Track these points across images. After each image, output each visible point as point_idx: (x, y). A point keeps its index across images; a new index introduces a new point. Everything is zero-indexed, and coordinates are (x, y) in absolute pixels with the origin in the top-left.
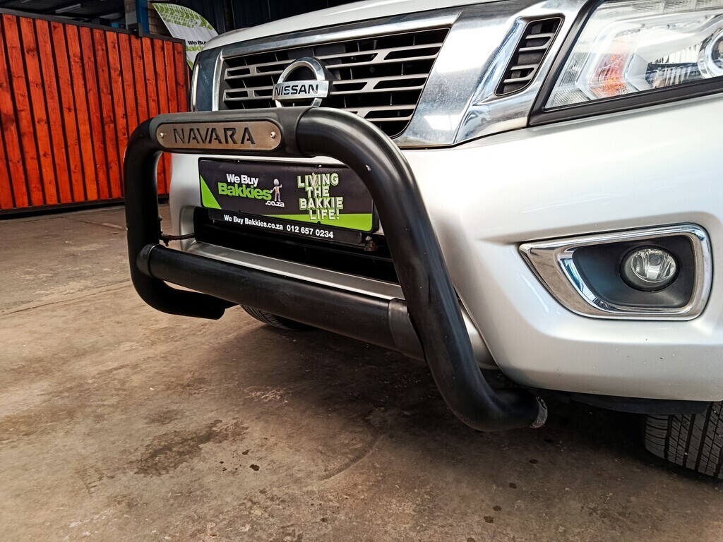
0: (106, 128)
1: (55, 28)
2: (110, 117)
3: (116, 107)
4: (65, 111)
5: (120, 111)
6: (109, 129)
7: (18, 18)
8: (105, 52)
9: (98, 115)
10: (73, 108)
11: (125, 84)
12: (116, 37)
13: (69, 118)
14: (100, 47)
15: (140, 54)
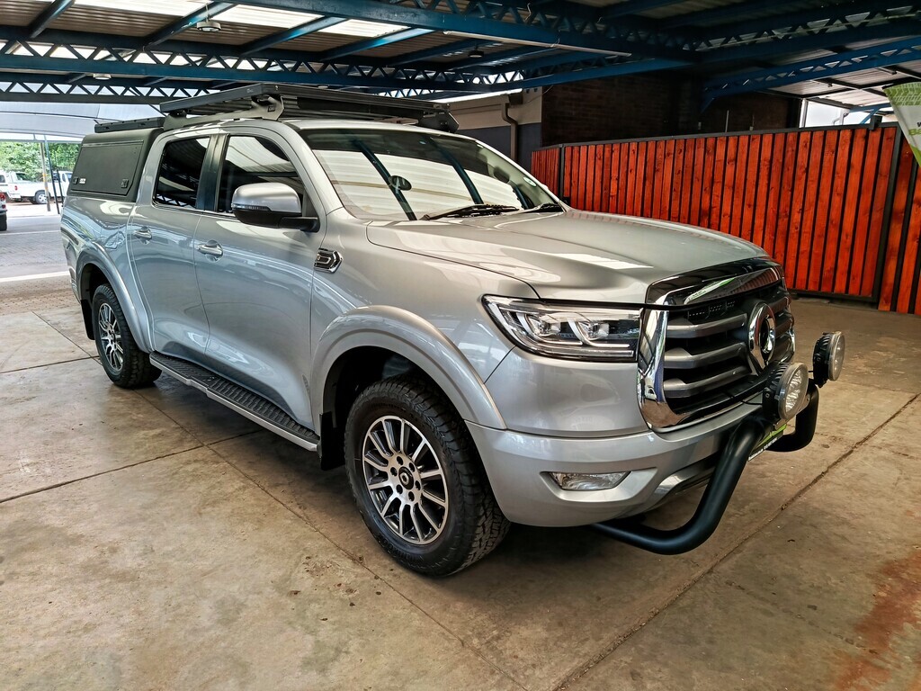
0: (780, 221)
1: (753, 139)
2: (786, 212)
3: (794, 202)
4: (746, 207)
5: (797, 207)
6: (783, 223)
7: (728, 138)
8: (794, 153)
9: (775, 210)
10: (752, 203)
11: (810, 179)
12: (809, 136)
13: (748, 214)
14: (790, 149)
15: (834, 148)
